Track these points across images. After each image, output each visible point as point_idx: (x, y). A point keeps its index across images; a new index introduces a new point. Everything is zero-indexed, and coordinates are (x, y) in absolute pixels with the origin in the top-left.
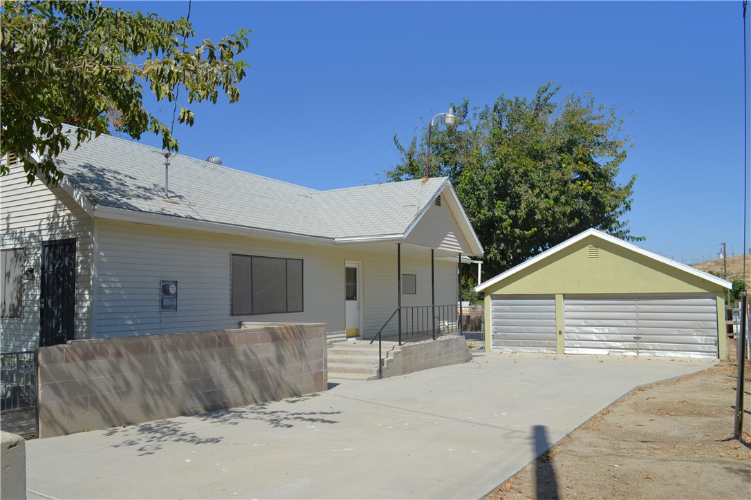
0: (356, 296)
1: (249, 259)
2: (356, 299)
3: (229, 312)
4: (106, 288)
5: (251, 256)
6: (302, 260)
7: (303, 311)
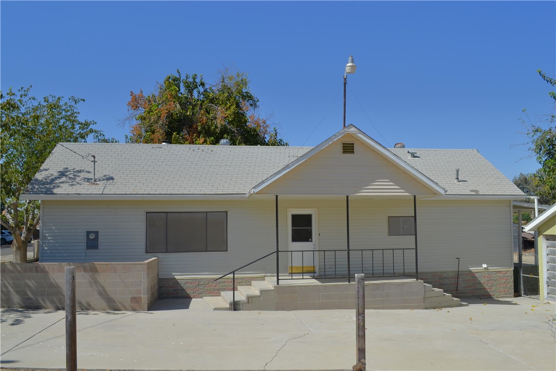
0: (311, 238)
1: (166, 214)
2: (311, 241)
3: (144, 250)
4: (49, 236)
5: (167, 213)
6: (227, 212)
7: (227, 251)
